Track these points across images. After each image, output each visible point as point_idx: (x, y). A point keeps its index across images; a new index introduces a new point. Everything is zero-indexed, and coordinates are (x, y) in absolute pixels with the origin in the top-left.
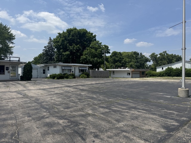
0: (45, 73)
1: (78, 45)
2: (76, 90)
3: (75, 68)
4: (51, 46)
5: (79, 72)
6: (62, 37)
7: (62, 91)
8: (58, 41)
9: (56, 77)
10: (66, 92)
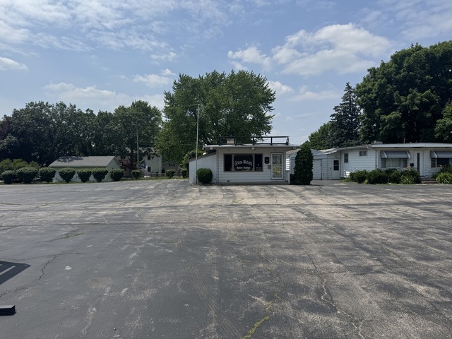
0: (338, 170)
1: (429, 91)
2: (434, 214)
3: (418, 154)
4: (350, 104)
5: (433, 166)
6: (380, 78)
7: (393, 215)
8: (370, 90)
9: (365, 178)
10: (406, 217)
